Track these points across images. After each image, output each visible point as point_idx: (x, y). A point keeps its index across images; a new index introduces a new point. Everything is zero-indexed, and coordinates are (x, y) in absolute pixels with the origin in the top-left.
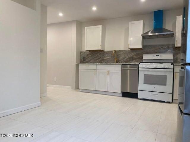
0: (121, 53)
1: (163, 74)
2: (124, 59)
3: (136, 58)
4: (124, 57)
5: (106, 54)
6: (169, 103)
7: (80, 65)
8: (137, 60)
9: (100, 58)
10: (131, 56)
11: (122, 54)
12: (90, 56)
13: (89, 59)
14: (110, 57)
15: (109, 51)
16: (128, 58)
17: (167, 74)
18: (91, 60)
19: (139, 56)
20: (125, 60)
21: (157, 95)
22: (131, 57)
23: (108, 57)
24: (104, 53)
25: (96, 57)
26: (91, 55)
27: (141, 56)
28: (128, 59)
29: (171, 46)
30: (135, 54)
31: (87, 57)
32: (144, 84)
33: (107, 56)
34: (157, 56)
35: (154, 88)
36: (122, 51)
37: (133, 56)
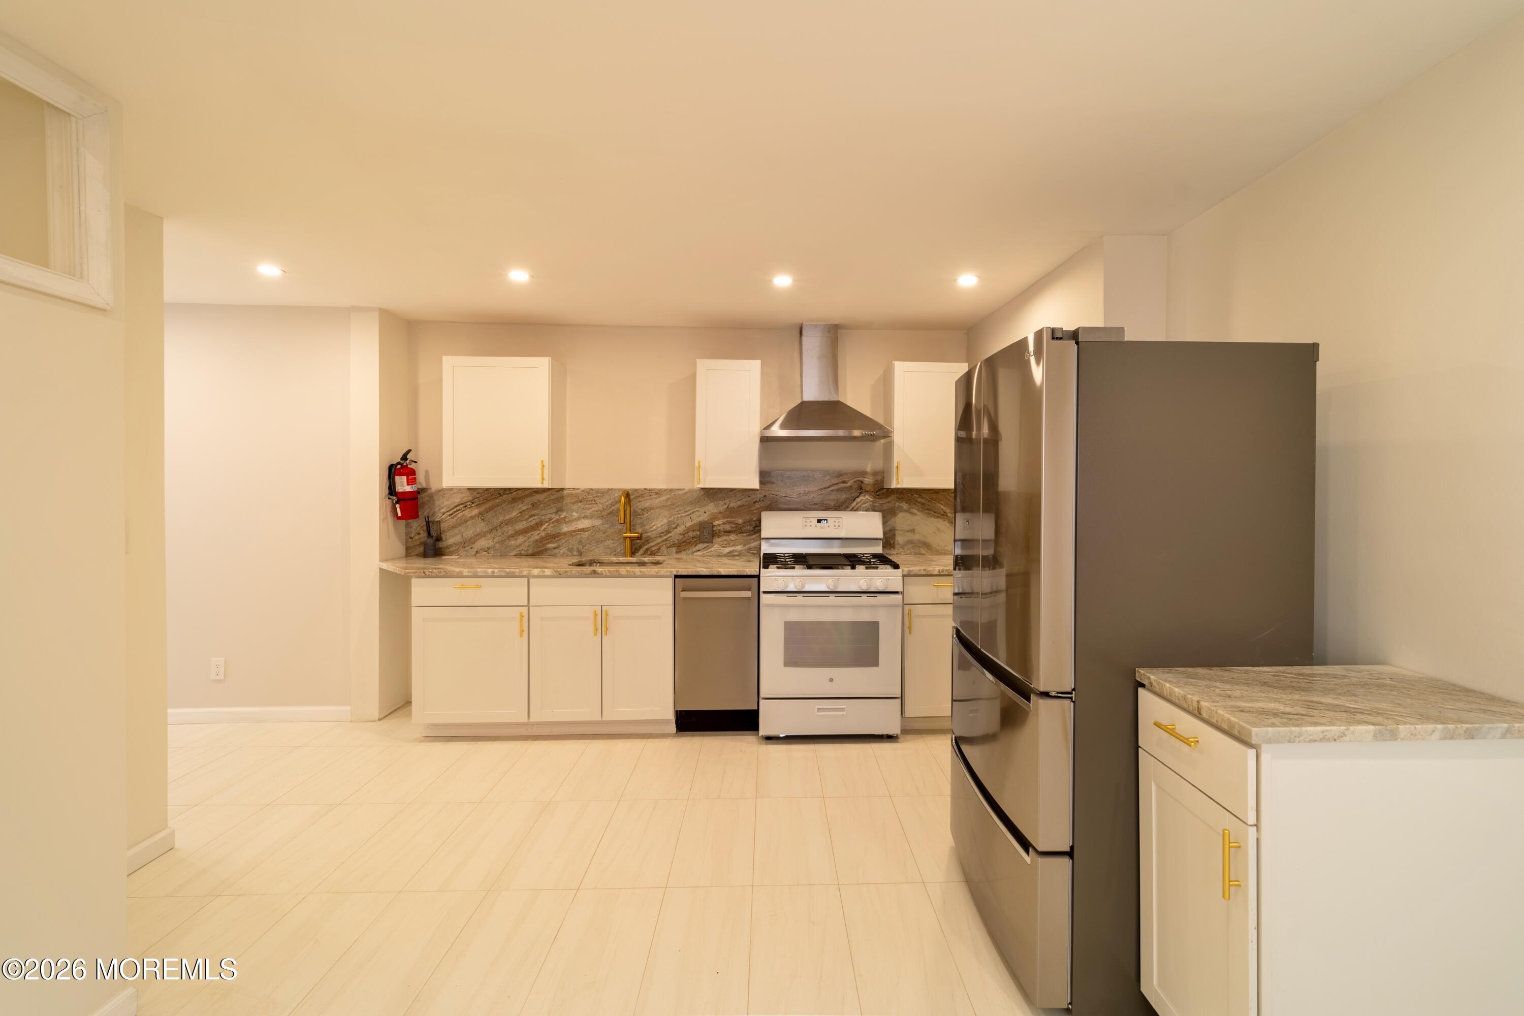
0: (656, 502)
1: (865, 616)
2: (668, 532)
3: (728, 527)
4: (669, 524)
5: (575, 507)
6: (890, 738)
7: (415, 582)
8: (732, 537)
9: (540, 524)
10: (704, 517)
11: (663, 507)
12: (476, 511)
13: (469, 533)
14: (598, 522)
15: (590, 491)
16: (688, 530)
17: (880, 616)
18: (479, 536)
19: (740, 521)
20: (675, 535)
21: (842, 710)
22: (702, 526)
23: (585, 523)
24: (562, 497)
25: (510, 522)
26: (482, 509)
27: (750, 521)
28: (691, 534)
29: (868, 480)
30: (722, 508)
31: (452, 521)
32: (787, 664)
33: (575, 515)
34: (819, 521)
35: (831, 680)
36: (659, 493)
37: (715, 518)
